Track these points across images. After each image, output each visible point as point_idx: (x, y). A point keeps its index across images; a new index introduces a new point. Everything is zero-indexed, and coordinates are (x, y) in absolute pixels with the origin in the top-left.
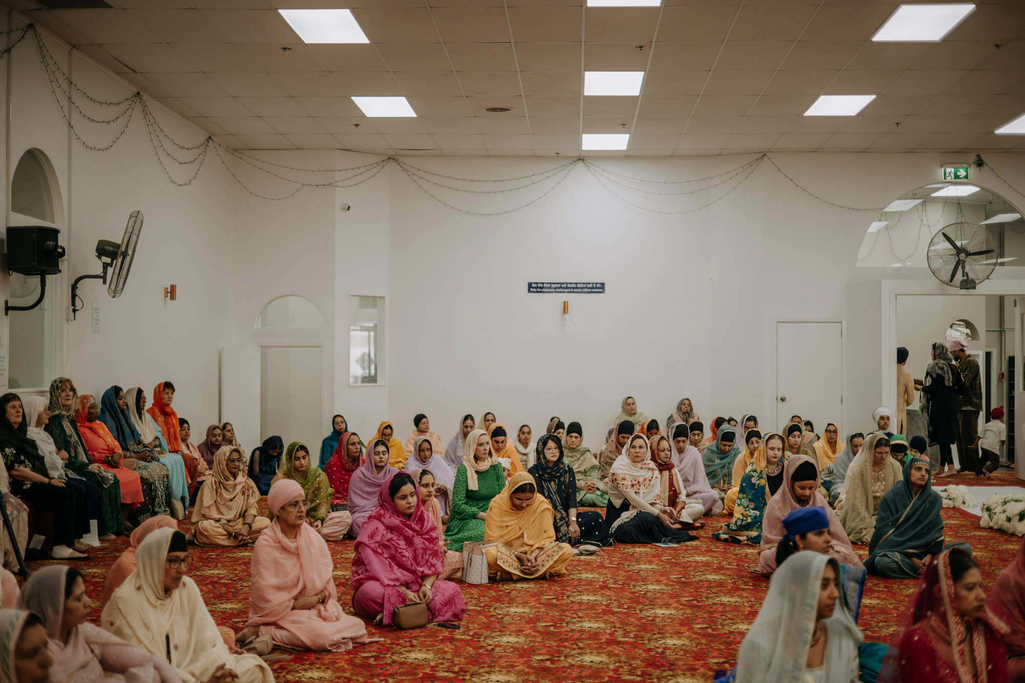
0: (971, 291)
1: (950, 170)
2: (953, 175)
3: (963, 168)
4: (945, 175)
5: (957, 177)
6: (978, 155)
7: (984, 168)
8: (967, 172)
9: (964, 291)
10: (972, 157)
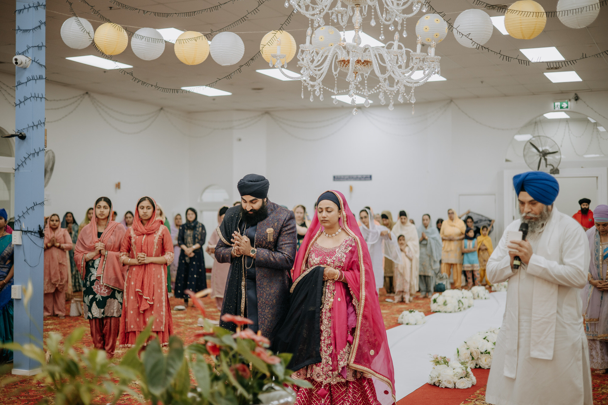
1: (558, 104)
2: (559, 107)
3: (565, 102)
4: (555, 106)
5: (561, 108)
6: (576, 94)
7: (579, 101)
8: (568, 104)
10: (572, 95)
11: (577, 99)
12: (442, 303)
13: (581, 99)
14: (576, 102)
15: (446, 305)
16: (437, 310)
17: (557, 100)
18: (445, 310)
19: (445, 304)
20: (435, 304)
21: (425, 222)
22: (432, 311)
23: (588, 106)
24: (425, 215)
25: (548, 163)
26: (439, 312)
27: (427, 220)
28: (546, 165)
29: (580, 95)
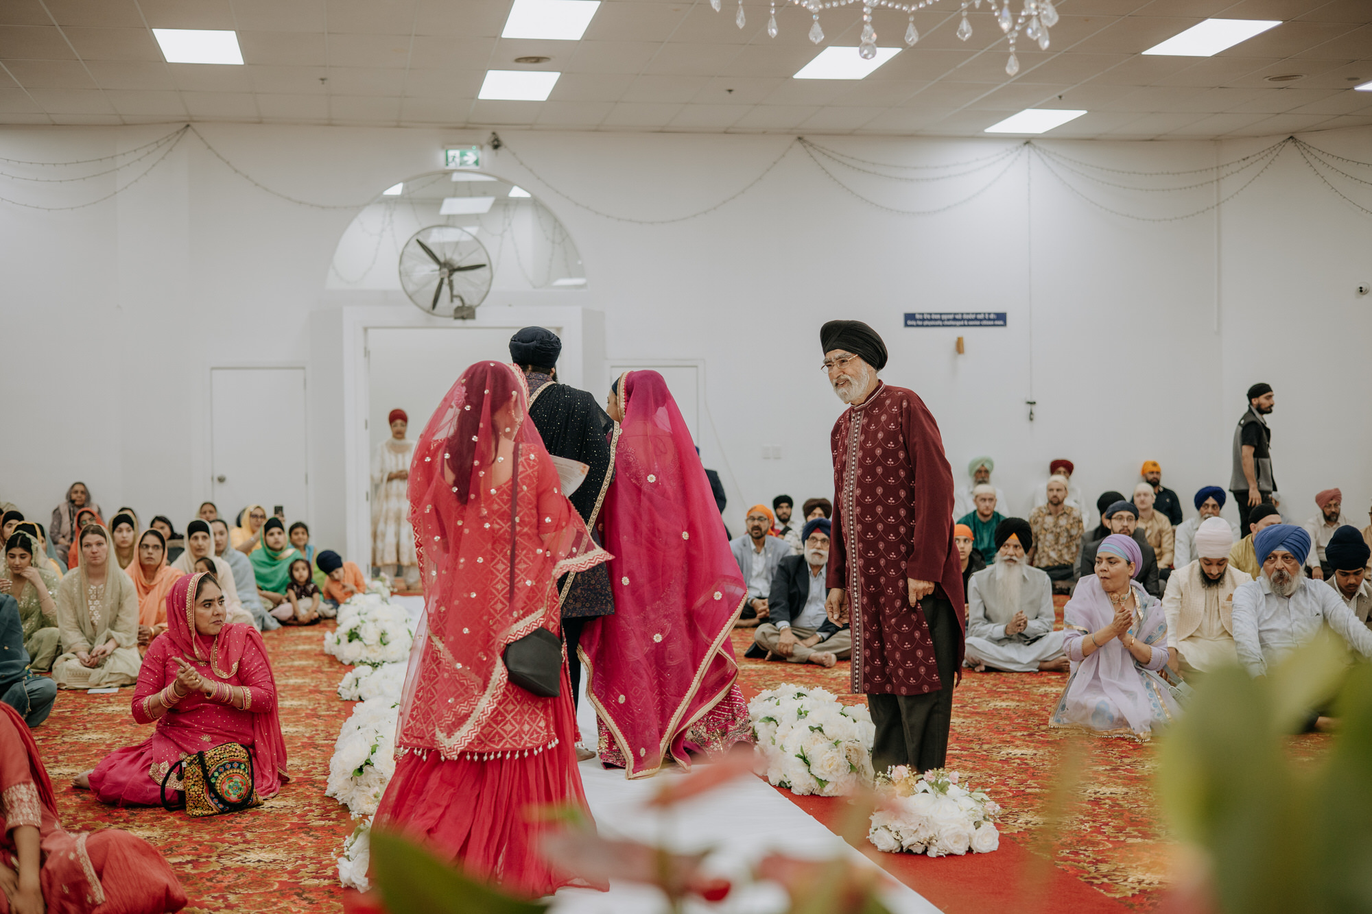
0: (469, 322)
4: (447, 159)
6: (494, 134)
7: (501, 151)
9: (459, 322)
10: (486, 136)
11: (496, 145)
13: (506, 147)
14: (494, 152)
23: (521, 164)
25: (455, 293)
28: (452, 297)
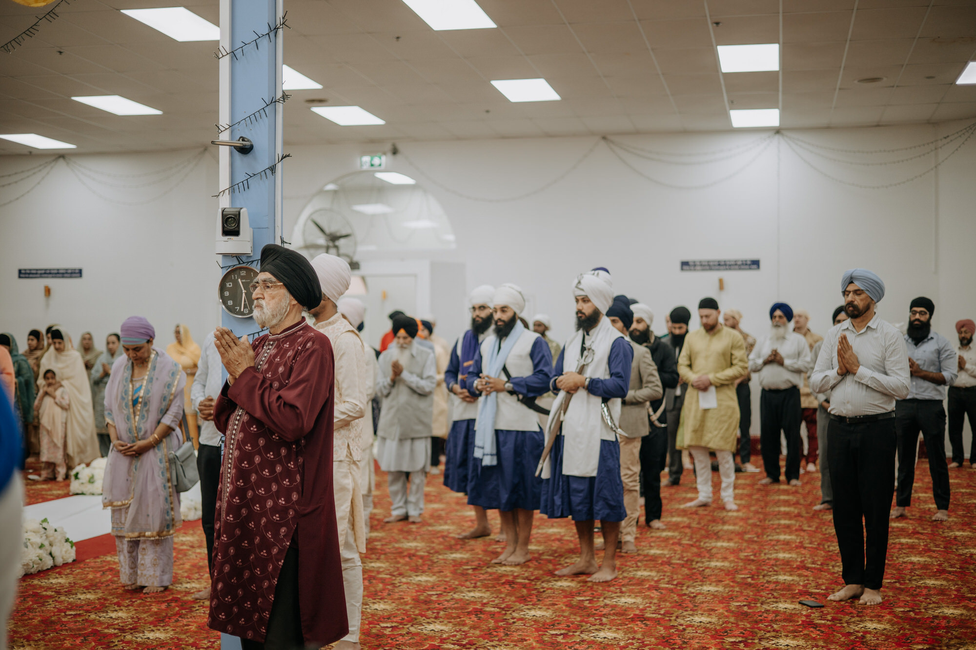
11: (395, 152)
12: (87, 479)
15: (93, 483)
16: (79, 492)
17: (365, 153)
18: (92, 491)
19: (91, 480)
20: (77, 481)
21: (111, 346)
22: (71, 494)
24: (111, 335)
26: (83, 494)
27: (113, 343)
29: (400, 147)
